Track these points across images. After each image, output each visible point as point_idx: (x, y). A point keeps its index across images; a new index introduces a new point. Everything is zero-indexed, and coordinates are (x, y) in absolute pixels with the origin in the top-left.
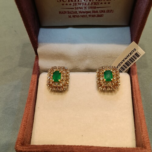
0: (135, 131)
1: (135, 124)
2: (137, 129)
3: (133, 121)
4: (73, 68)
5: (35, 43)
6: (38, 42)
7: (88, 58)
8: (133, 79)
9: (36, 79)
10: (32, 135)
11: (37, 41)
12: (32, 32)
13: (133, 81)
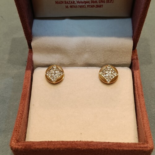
0: (138, 128)
1: (137, 121)
2: (139, 125)
3: (136, 118)
4: (70, 63)
5: (29, 36)
6: (33, 34)
7: (87, 52)
8: (134, 74)
9: (31, 75)
10: (27, 135)
11: (31, 33)
12: (27, 24)
13: (135, 76)
